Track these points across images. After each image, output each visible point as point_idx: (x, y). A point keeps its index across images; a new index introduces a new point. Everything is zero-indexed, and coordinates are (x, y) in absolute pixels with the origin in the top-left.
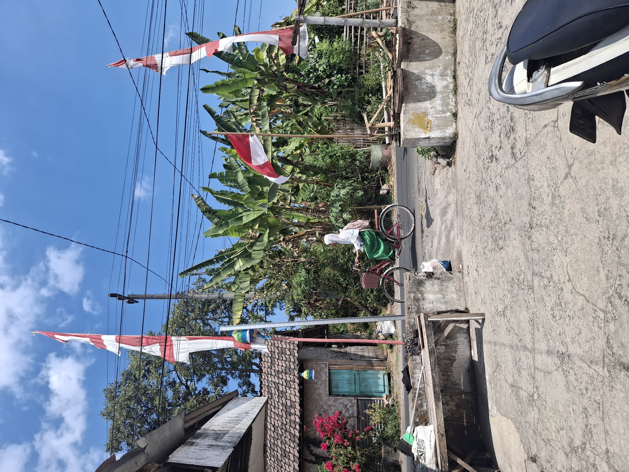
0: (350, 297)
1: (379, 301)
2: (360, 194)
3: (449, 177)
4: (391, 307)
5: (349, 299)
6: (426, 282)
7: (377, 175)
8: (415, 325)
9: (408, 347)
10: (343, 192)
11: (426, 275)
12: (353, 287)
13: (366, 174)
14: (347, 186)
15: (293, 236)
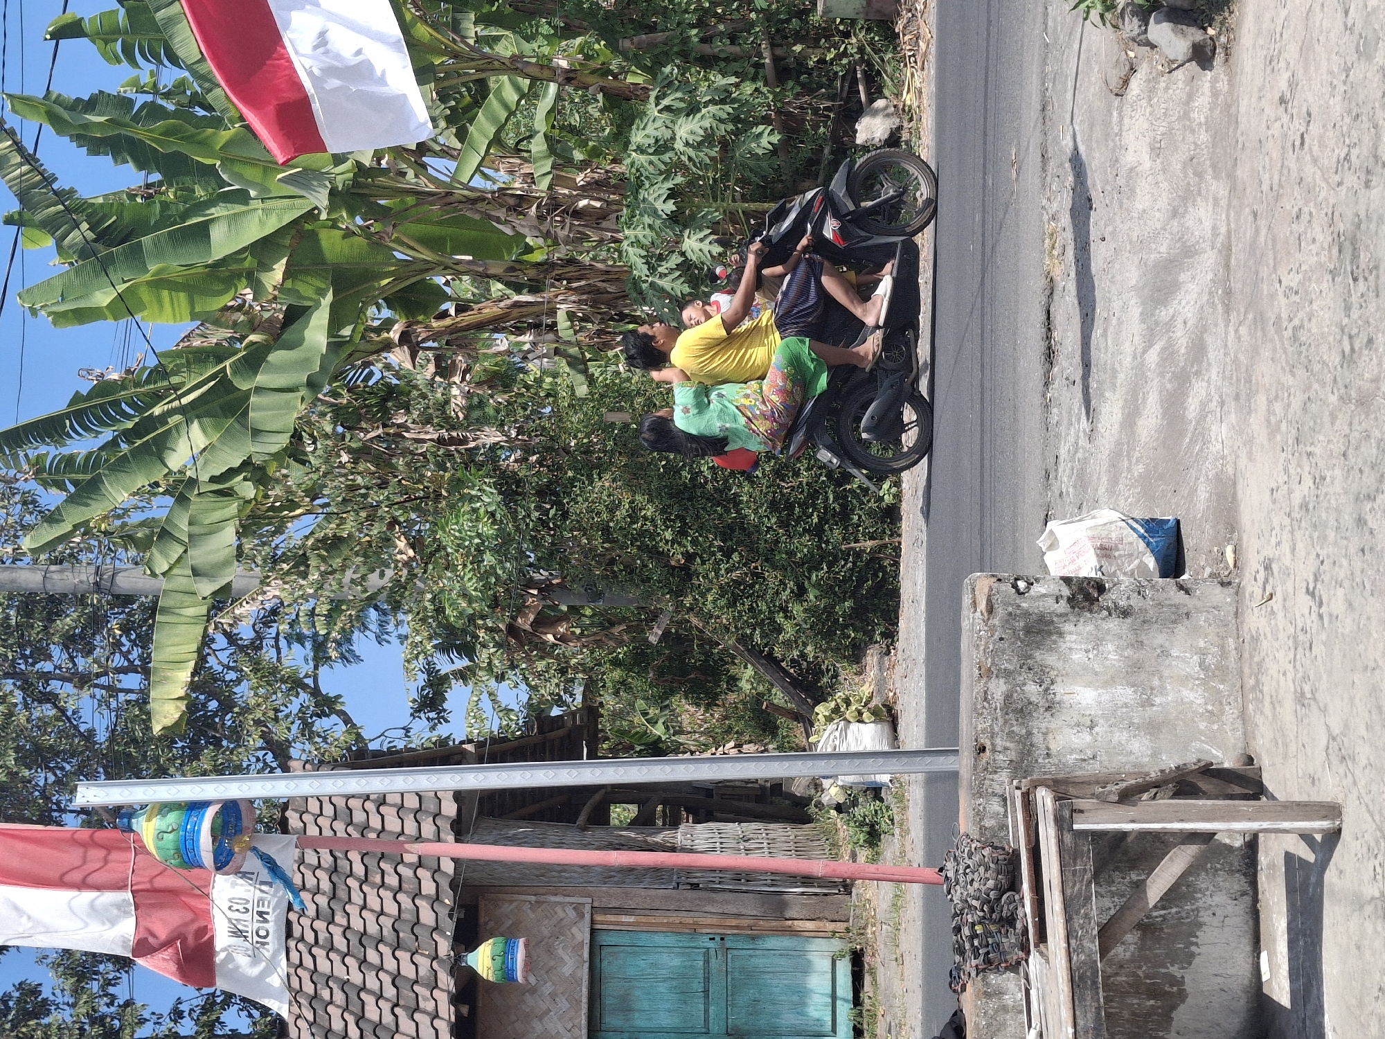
0: (700, 614)
1: (829, 635)
2: (764, 142)
3: (1199, 116)
4: (880, 663)
5: (695, 621)
6: (1068, 627)
7: (845, 54)
8: (1004, 827)
9: (966, 931)
10: (687, 129)
11: (1066, 592)
12: (717, 571)
13: (798, 48)
14: (706, 104)
15: (448, 322)
